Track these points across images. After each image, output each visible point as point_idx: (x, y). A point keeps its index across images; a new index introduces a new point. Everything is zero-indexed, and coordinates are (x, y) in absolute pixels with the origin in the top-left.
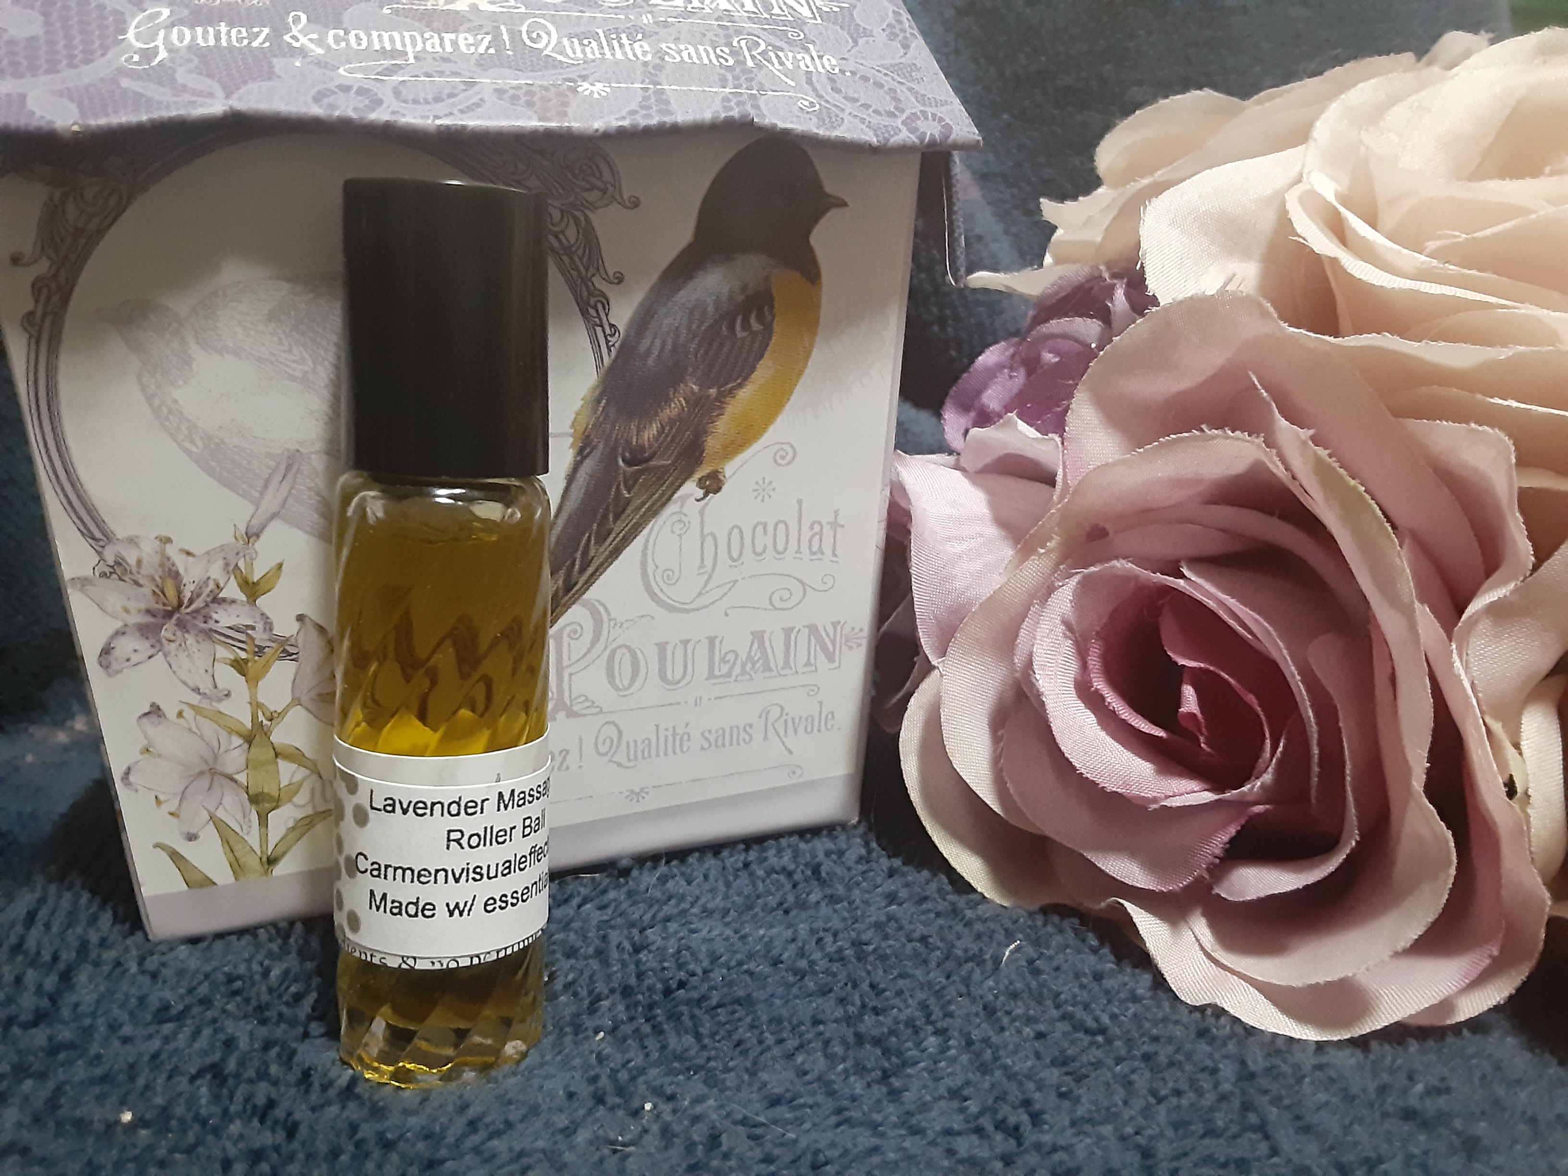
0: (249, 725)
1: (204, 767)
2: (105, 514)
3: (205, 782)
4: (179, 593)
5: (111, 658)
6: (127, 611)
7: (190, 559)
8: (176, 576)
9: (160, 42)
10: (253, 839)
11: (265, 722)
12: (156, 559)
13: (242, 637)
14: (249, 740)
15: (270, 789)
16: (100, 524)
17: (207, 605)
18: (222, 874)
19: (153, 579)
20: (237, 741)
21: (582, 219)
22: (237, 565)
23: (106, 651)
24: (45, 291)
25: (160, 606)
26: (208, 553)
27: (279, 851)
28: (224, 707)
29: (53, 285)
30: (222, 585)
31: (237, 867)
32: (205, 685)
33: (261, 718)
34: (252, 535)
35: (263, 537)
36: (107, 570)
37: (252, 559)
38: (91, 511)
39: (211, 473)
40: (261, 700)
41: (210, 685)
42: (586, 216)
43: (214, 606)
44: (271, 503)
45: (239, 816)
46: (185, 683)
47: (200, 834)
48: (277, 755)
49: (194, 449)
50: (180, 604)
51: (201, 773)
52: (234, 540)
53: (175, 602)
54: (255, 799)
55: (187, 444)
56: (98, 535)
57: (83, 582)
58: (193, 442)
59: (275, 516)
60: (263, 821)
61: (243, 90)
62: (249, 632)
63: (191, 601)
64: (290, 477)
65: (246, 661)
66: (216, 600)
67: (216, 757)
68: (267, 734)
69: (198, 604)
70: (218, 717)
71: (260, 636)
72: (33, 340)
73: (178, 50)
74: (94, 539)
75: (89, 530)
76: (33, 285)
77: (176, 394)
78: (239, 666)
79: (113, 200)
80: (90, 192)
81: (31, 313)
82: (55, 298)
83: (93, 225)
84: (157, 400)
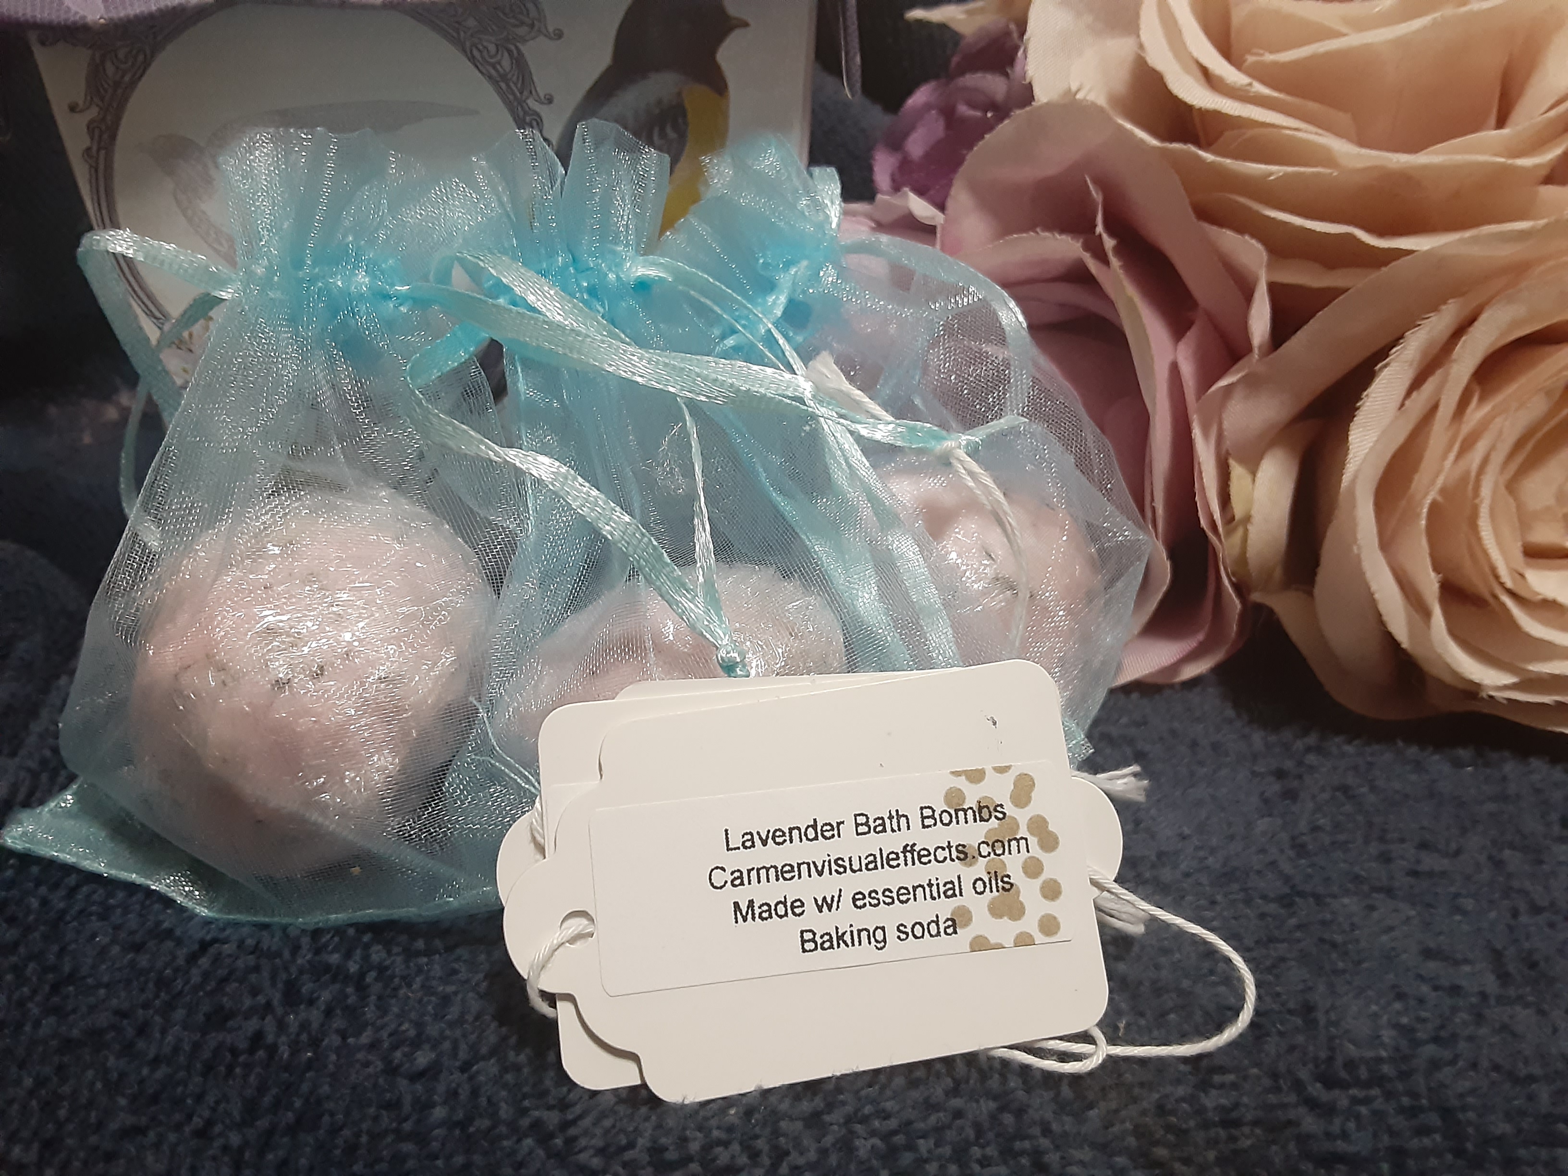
2: (161, 300)
16: (158, 307)
21: (515, 52)
24: (97, 132)
29: (103, 128)
38: (150, 296)
42: (517, 48)
56: (159, 315)
72: (93, 170)
74: (156, 318)
75: (151, 311)
76: (88, 128)
77: (203, 207)
79: (141, 58)
80: (121, 54)
81: (88, 149)
82: (105, 136)
83: (127, 78)
84: (190, 212)
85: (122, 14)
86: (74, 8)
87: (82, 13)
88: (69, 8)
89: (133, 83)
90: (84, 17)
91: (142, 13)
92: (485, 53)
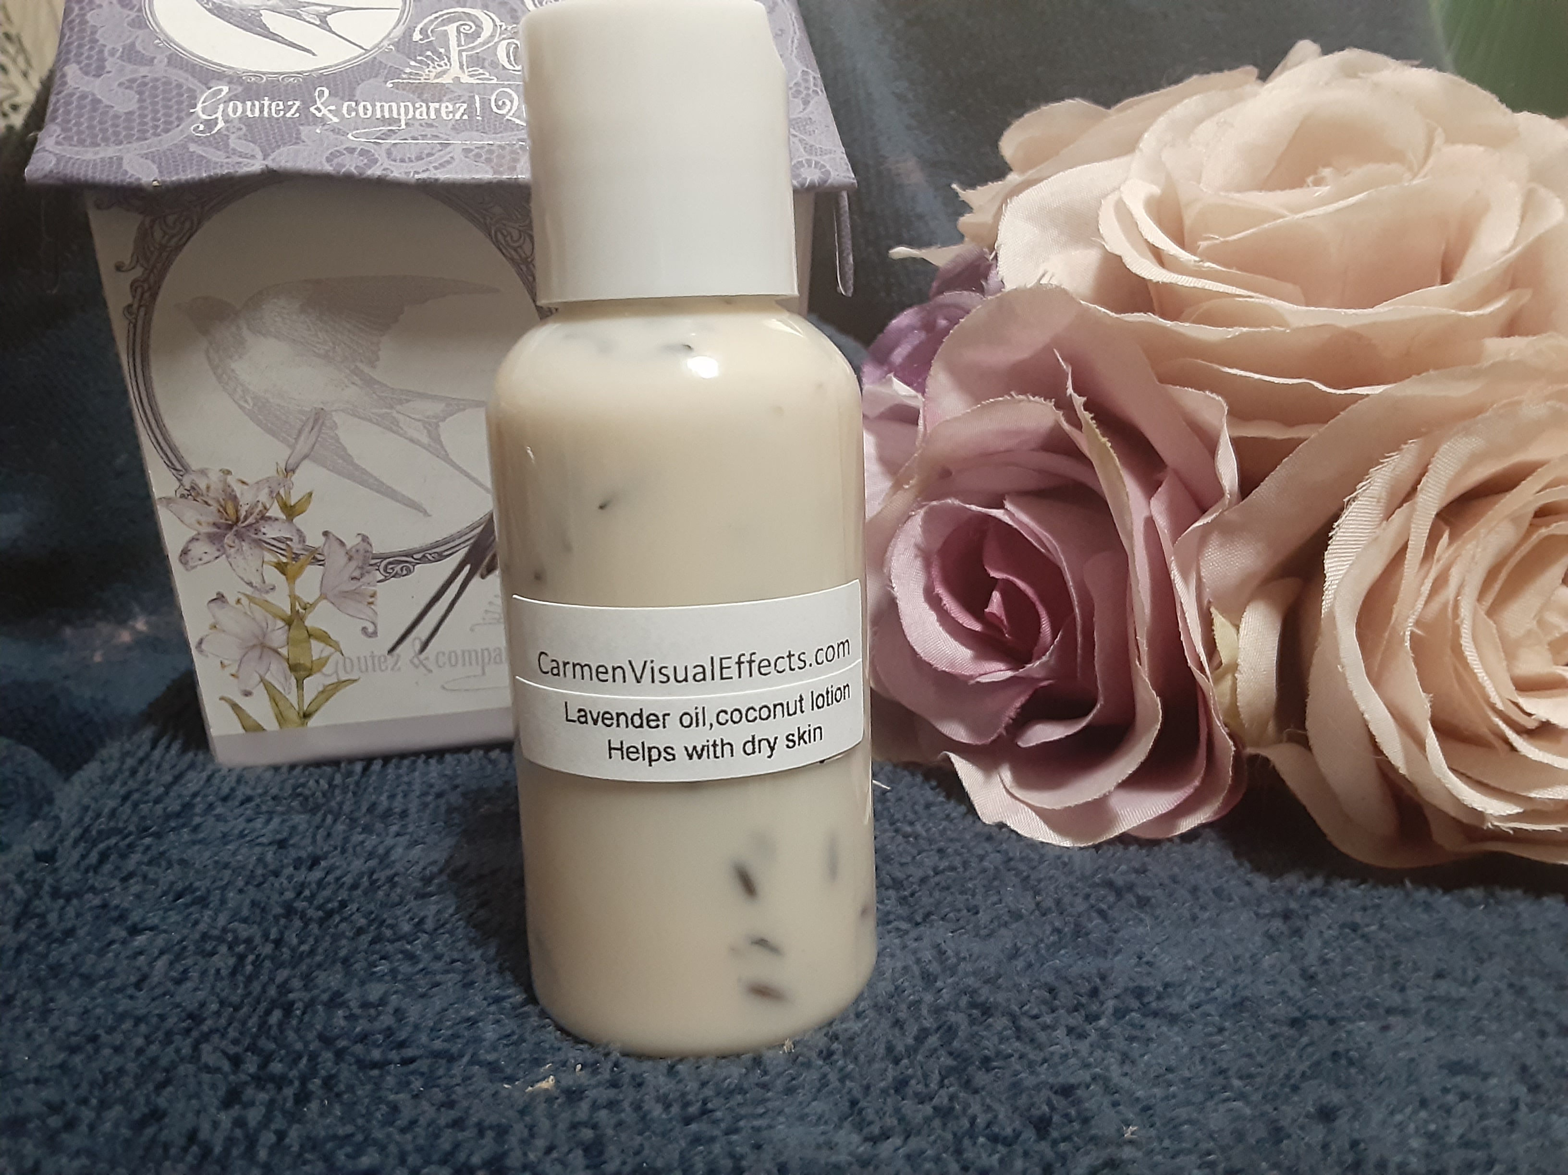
0: (289, 612)
1: (255, 641)
2: (183, 452)
3: (256, 653)
4: (237, 511)
5: (189, 557)
6: (199, 523)
7: (245, 487)
8: (234, 499)
9: (219, 115)
10: (293, 698)
11: (301, 611)
12: (220, 486)
13: (283, 546)
14: (289, 623)
15: (304, 661)
16: (180, 459)
17: (257, 522)
18: (270, 724)
19: (218, 502)
20: (280, 624)
22: (279, 493)
23: (185, 552)
24: (140, 290)
25: (223, 521)
26: (257, 483)
27: (313, 708)
28: (269, 597)
29: (145, 286)
30: (268, 506)
31: (281, 718)
32: (257, 581)
33: (298, 607)
34: (289, 471)
35: (298, 472)
36: (186, 492)
37: (290, 489)
38: (174, 450)
39: (259, 423)
40: (297, 593)
41: (259, 580)
43: (262, 522)
44: (303, 446)
45: (283, 680)
46: (242, 579)
47: (254, 692)
48: (310, 636)
49: (246, 405)
50: (238, 519)
51: (254, 646)
52: (275, 474)
53: (234, 518)
54: (294, 668)
55: (242, 403)
56: (179, 467)
57: (168, 500)
58: (246, 401)
59: (305, 457)
60: (300, 685)
61: (277, 152)
62: (289, 542)
63: (246, 518)
64: (316, 429)
65: (286, 564)
66: (264, 518)
67: (264, 635)
68: (302, 619)
69: (251, 520)
70: (266, 605)
71: (296, 547)
72: (133, 327)
73: (231, 121)
74: (175, 470)
75: (172, 463)
76: (132, 286)
77: (233, 365)
78: (281, 567)
79: (187, 225)
80: (171, 219)
81: (130, 306)
82: (147, 295)
83: (173, 243)
84: (220, 371)
85: (174, 178)
86: (131, 172)
87: (138, 176)
88: (126, 172)
89: (179, 248)
90: (139, 179)
91: (193, 179)
92: (508, 238)
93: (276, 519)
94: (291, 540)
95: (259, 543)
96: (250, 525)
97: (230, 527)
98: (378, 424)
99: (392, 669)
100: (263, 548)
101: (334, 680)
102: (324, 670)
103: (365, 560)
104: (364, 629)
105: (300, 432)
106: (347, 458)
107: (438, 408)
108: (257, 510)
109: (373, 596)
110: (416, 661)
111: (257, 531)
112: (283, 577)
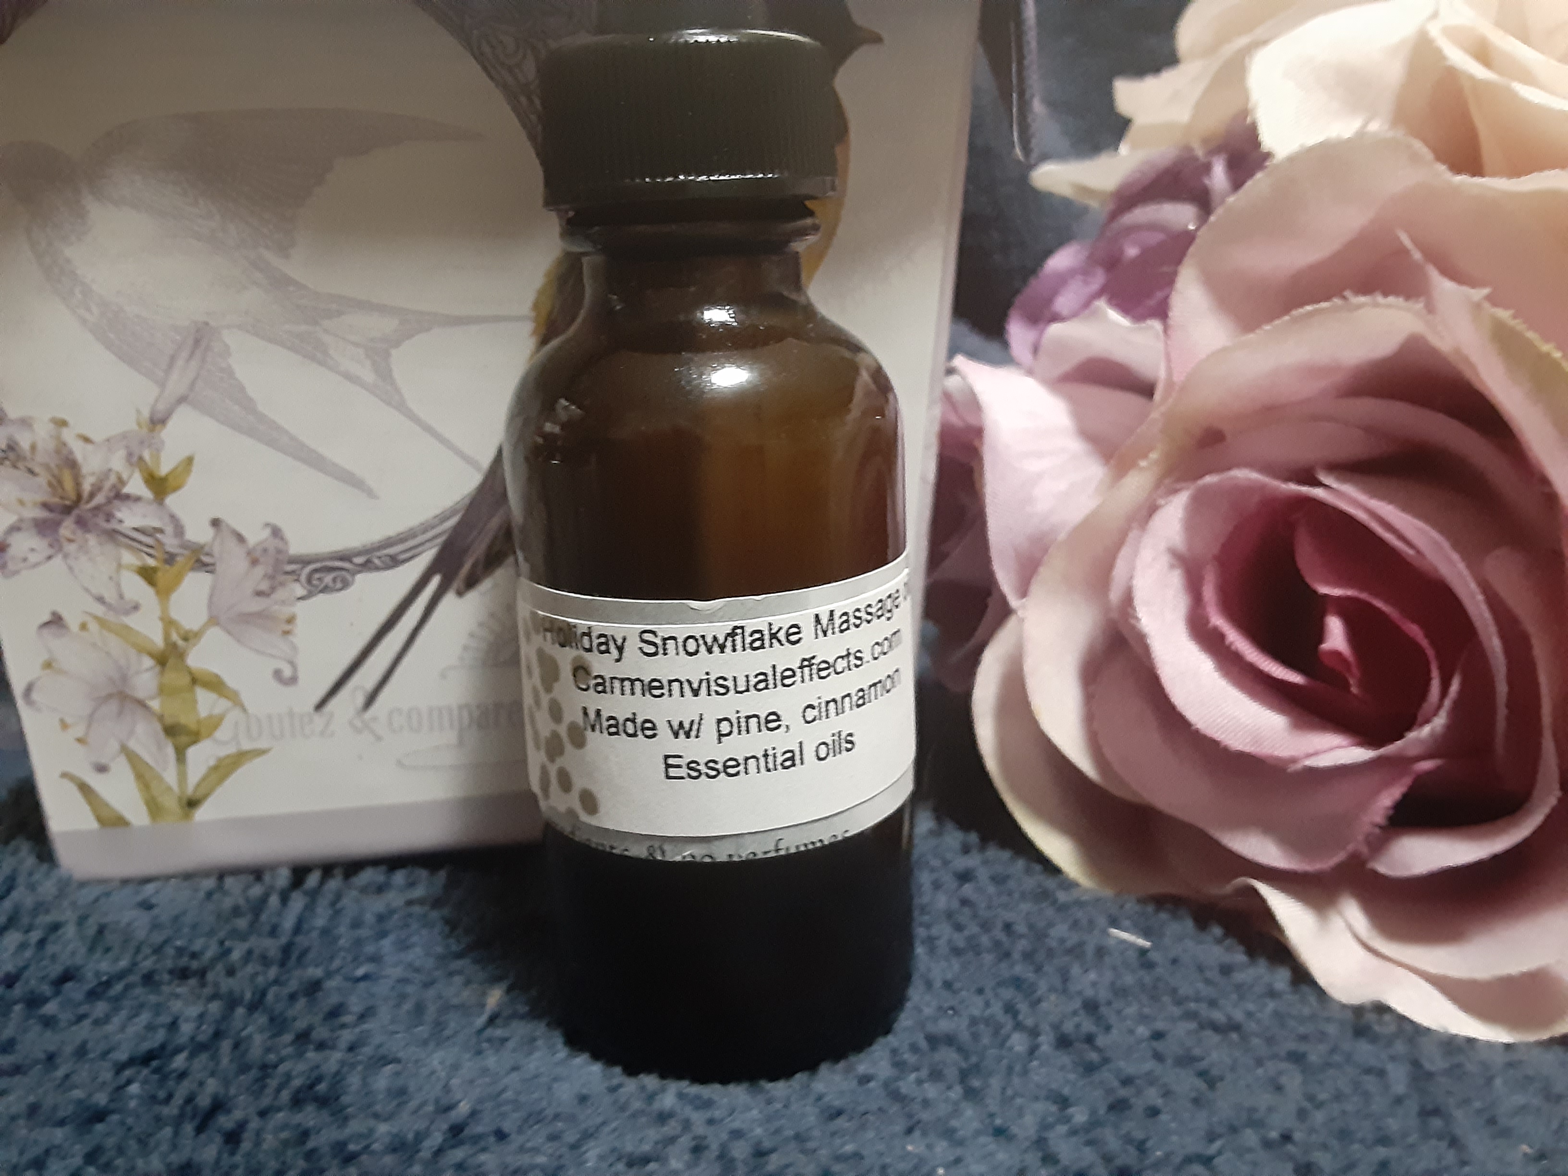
0: (158, 641)
1: (110, 689)
3: (113, 707)
4: (78, 484)
5: (8, 557)
6: (21, 503)
7: (89, 447)
8: (72, 465)
10: (170, 776)
11: (180, 643)
12: (51, 445)
13: (149, 541)
14: (161, 660)
15: (186, 719)
17: (109, 501)
18: (137, 815)
20: (148, 662)
22: (141, 458)
25: (56, 500)
26: (108, 440)
27: (199, 794)
28: (132, 621)
30: (125, 476)
31: (154, 808)
32: (110, 596)
33: (175, 637)
34: (157, 422)
35: (171, 424)
37: (158, 451)
40: (174, 614)
41: (115, 595)
43: (117, 503)
44: (177, 383)
45: (154, 749)
46: (87, 590)
47: (113, 765)
48: (194, 681)
49: (90, 317)
50: (79, 497)
51: (110, 696)
52: (135, 427)
53: (73, 495)
54: (171, 730)
55: (83, 312)
59: (182, 400)
60: (181, 756)
62: (158, 536)
63: (92, 495)
65: (154, 570)
67: (124, 679)
68: (181, 656)
69: (99, 499)
70: (125, 633)
71: (170, 542)
78: (148, 574)
93: (138, 499)
94: (161, 531)
95: (113, 535)
96: (97, 508)
97: (67, 510)
98: (294, 349)
99: (322, 733)
100: (118, 544)
101: (231, 750)
102: (219, 734)
103: (277, 563)
104: (277, 674)
105: (173, 359)
106: (248, 404)
107: (388, 325)
108: (107, 485)
109: (291, 620)
110: (358, 723)
111: (109, 517)
112: (149, 591)
